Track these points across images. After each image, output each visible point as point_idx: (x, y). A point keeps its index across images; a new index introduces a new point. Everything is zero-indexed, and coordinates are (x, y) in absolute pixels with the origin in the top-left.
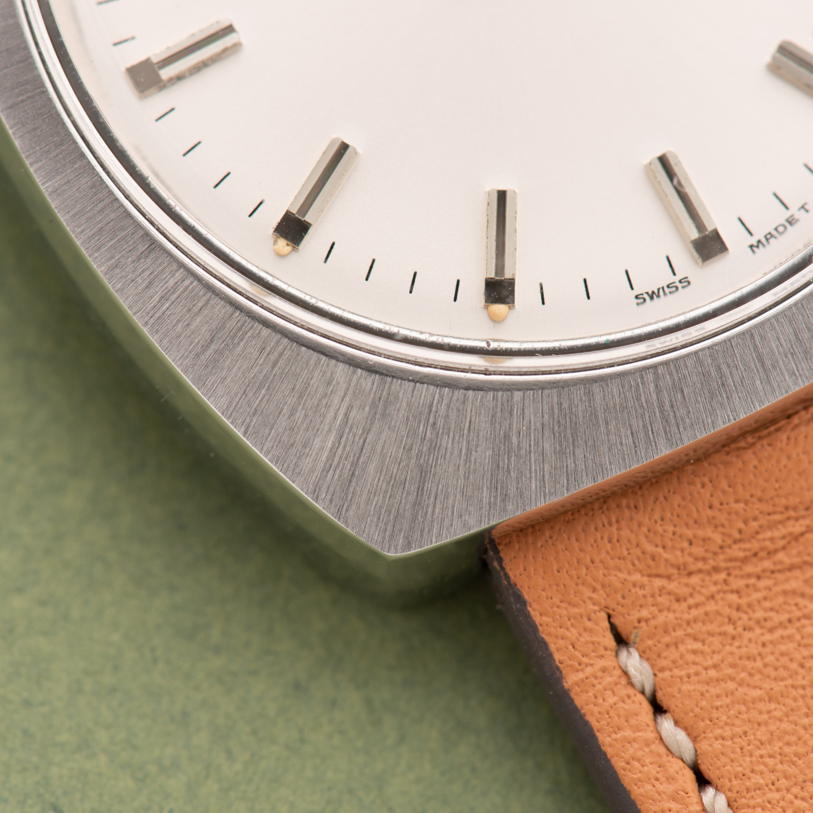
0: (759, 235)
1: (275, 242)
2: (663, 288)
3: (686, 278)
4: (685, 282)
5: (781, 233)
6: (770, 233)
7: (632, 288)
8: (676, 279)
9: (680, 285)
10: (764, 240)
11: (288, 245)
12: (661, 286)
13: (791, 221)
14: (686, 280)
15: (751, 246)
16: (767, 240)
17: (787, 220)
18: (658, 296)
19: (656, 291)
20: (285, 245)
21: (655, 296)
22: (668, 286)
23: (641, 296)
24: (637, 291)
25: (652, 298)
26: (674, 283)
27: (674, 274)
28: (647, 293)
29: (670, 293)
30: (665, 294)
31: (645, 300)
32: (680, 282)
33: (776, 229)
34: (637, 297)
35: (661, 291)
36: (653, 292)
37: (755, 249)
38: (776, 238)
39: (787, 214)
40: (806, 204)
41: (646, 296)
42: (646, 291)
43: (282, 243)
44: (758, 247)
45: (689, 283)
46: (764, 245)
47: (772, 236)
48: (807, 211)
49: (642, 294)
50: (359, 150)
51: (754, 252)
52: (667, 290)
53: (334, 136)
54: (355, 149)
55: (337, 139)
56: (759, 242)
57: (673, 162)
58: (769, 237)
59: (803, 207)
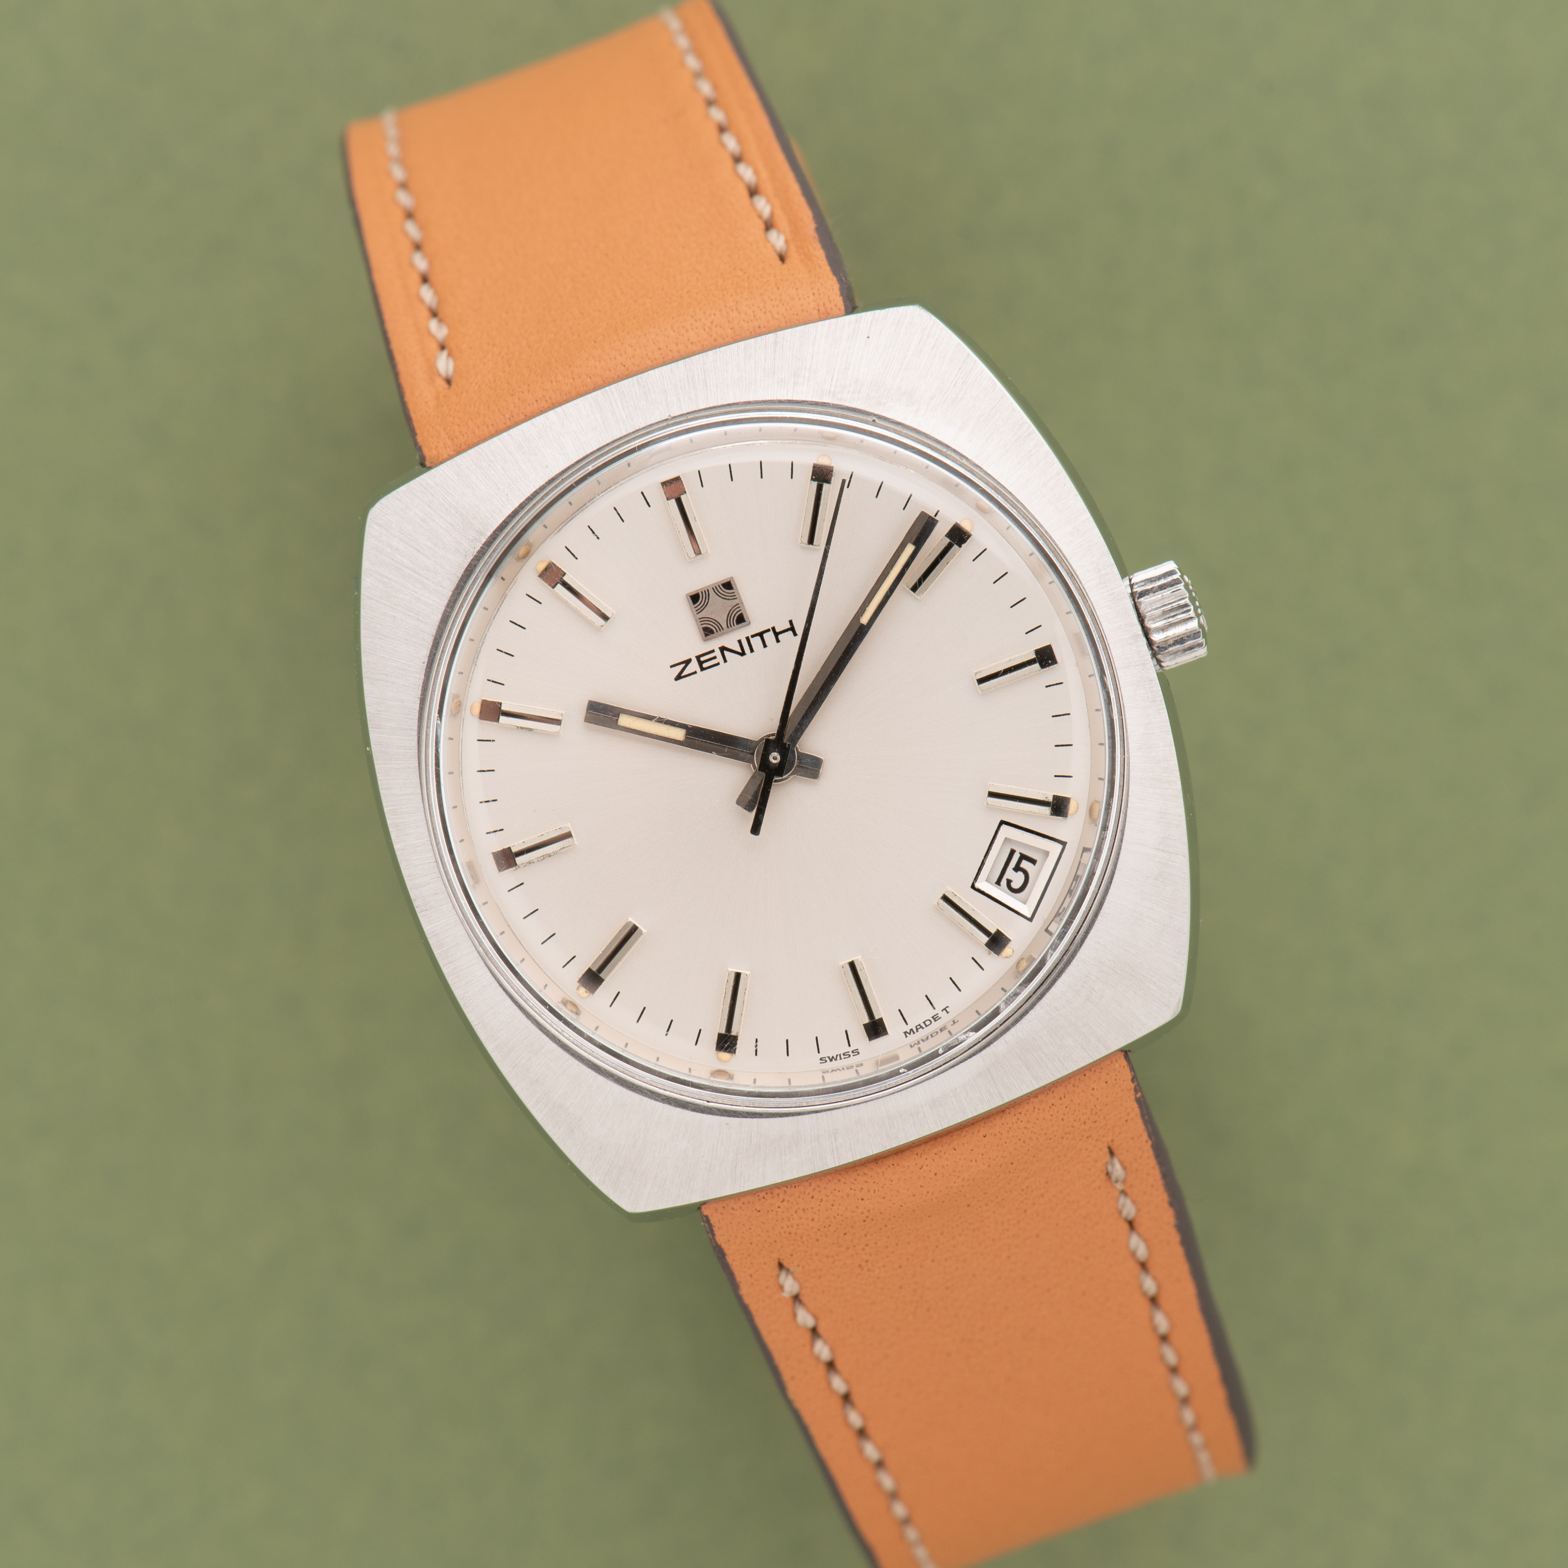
0: (912, 1025)
1: (578, 989)
2: (840, 1055)
3: (857, 1050)
4: (856, 1052)
5: (926, 1026)
6: (919, 1025)
7: (819, 1052)
8: (850, 1049)
9: (852, 1054)
10: (915, 1030)
11: (586, 992)
12: (839, 1054)
13: (935, 1018)
14: (857, 1051)
15: (905, 1033)
16: (917, 1029)
17: (933, 1017)
18: (836, 1060)
19: (835, 1057)
20: (584, 992)
21: (833, 1060)
22: (844, 1054)
23: (824, 1059)
24: (821, 1056)
25: (831, 1060)
26: (849, 1052)
27: (849, 1045)
28: (829, 1057)
29: (844, 1058)
30: (841, 1059)
31: (826, 1061)
32: (853, 1052)
33: (924, 1023)
34: (821, 1059)
35: (838, 1056)
36: (833, 1057)
37: (907, 1034)
38: (923, 1028)
39: (934, 1013)
40: (948, 1007)
41: (827, 1059)
42: (828, 1056)
43: (582, 990)
44: (910, 1034)
45: (859, 1053)
46: (914, 1033)
47: (921, 1027)
48: (948, 1012)
49: (825, 1058)
50: (644, 930)
51: (906, 1036)
52: (842, 1057)
53: (630, 919)
54: (641, 931)
55: (630, 922)
56: (911, 1030)
57: (858, 968)
58: (919, 1027)
59: (945, 1009)
